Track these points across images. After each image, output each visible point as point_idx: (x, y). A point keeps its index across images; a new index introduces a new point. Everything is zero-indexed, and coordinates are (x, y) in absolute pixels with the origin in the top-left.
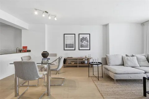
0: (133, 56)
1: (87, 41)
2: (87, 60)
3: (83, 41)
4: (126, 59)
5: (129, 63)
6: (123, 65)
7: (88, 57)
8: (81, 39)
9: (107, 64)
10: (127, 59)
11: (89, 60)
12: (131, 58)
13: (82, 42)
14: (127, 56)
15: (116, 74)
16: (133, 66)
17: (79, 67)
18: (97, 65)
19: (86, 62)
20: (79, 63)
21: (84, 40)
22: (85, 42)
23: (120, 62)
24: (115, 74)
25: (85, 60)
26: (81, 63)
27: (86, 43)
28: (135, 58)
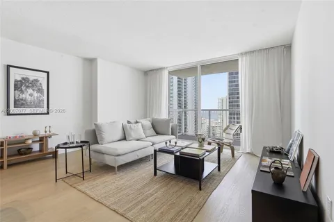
0: (137, 122)
1: (40, 91)
2: (40, 141)
3: (23, 88)
4: (128, 127)
5: (133, 135)
6: (124, 139)
7: (42, 133)
8: (16, 81)
9: (97, 143)
10: (130, 127)
11: (47, 141)
12: (136, 125)
13: (22, 92)
14: (129, 122)
15: (119, 155)
16: (138, 138)
17: (9, 166)
18: (81, 146)
19: (36, 147)
20: (8, 156)
21: (27, 87)
22: (30, 91)
23: (119, 135)
24: (116, 157)
25: (33, 142)
26: (17, 152)
27: (36, 94)
28: (140, 125)
